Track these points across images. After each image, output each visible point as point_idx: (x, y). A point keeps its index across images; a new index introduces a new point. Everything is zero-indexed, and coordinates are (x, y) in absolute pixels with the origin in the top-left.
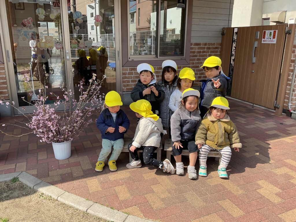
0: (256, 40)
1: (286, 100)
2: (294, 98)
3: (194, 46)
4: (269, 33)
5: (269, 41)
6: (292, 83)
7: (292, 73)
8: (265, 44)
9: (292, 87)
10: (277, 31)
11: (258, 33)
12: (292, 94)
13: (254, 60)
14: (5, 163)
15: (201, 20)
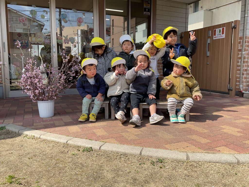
0: (209, 37)
1: (237, 83)
2: (244, 80)
4: (219, 30)
5: (219, 37)
6: (241, 68)
7: (240, 60)
8: (216, 39)
9: (242, 72)
10: (225, 28)
11: (210, 32)
12: (242, 77)
13: (208, 54)
15: (164, 25)
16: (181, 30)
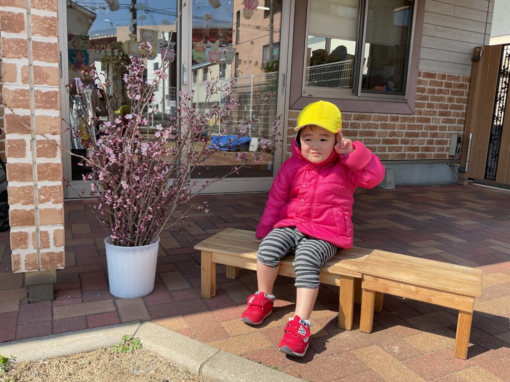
3: (424, 79)
14: (82, 297)
15: (439, 27)
16: (476, 41)
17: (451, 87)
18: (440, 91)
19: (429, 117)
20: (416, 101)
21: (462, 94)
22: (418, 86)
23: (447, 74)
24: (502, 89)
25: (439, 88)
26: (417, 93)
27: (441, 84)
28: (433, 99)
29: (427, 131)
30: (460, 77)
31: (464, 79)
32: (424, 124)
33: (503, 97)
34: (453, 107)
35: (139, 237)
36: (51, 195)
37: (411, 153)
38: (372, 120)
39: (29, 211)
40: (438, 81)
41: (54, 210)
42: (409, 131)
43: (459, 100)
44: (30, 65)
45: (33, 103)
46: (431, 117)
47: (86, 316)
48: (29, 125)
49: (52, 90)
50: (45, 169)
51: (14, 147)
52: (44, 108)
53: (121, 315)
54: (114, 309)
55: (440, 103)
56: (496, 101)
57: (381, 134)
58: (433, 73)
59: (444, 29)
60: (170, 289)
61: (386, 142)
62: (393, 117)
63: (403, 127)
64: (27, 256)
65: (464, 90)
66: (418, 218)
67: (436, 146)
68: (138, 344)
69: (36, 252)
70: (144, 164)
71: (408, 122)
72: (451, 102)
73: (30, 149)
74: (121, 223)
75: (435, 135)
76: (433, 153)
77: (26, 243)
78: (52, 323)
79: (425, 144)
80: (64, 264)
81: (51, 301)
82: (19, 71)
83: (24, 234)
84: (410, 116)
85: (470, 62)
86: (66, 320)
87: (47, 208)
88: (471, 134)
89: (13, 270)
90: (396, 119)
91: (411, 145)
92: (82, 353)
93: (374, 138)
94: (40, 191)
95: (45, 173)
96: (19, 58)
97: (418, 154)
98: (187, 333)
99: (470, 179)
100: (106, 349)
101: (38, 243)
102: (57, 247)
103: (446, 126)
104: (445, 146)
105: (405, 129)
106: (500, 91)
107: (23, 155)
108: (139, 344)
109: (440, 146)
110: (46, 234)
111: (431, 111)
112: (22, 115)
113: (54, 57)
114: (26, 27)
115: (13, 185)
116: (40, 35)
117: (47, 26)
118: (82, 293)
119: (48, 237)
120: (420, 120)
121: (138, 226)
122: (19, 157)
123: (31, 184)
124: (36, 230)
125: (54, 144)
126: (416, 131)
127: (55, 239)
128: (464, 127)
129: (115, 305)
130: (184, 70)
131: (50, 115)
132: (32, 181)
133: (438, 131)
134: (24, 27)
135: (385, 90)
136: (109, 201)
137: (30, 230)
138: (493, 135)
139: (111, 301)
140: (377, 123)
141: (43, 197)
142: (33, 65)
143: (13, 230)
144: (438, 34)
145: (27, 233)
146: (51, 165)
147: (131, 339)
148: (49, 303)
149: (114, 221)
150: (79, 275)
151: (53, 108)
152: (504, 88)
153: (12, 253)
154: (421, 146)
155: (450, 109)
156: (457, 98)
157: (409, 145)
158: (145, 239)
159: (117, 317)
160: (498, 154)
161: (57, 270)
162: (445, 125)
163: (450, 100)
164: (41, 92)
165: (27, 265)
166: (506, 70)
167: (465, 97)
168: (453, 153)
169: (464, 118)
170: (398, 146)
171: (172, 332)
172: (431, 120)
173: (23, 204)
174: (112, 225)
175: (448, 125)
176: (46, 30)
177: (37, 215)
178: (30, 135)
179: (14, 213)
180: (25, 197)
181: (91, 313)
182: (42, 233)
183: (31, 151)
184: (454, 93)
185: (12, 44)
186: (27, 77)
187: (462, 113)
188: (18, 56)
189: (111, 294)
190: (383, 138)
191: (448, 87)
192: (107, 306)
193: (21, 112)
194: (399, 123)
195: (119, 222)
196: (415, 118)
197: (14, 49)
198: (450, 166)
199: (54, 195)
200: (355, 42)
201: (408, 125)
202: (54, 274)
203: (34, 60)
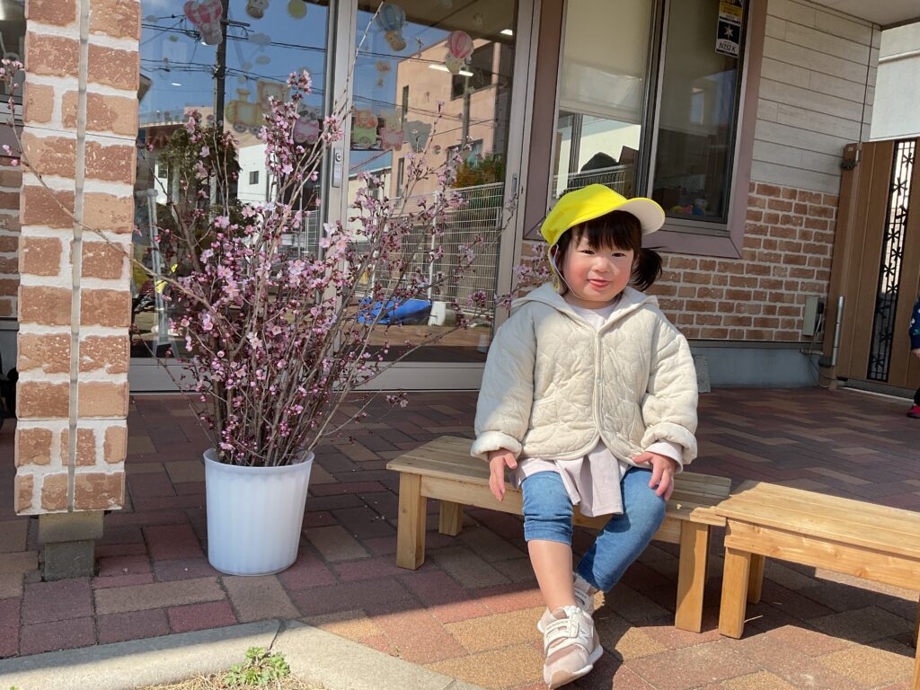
3: (759, 196)
14: (152, 572)
15: (784, 107)
16: (845, 135)
17: (805, 213)
18: (787, 220)
19: (767, 264)
20: (746, 235)
21: (824, 225)
22: (750, 208)
23: (798, 190)
24: (896, 217)
25: (786, 213)
26: (748, 221)
27: (788, 207)
28: (775, 232)
29: (766, 290)
30: (820, 195)
31: (828, 199)
32: (759, 277)
33: (899, 232)
34: (809, 249)
35: (274, 449)
36: (105, 354)
37: (737, 328)
38: (668, 266)
39: (59, 387)
40: (783, 202)
41: (108, 387)
42: (733, 288)
43: (820, 237)
44: (81, 91)
45: (81, 167)
46: (772, 265)
47: (165, 609)
48: (71, 210)
49: (121, 143)
50: (96, 302)
51: (38, 253)
52: (104, 177)
53: (238, 608)
54: (221, 596)
55: (787, 240)
56: (886, 239)
57: (684, 292)
58: (774, 185)
59: (793, 110)
60: (330, 559)
61: (693, 306)
62: (706, 261)
63: (722, 281)
64: (50, 481)
65: (827, 219)
66: (769, 442)
67: (780, 318)
68: (281, 665)
69: (67, 472)
70: (293, 301)
71: (730, 271)
72: (806, 239)
73: (68, 260)
74: (240, 421)
75: (778, 298)
76: (775, 330)
77: (48, 454)
78: (96, 621)
79: (762, 313)
80: (122, 498)
81: (89, 578)
82: (58, 102)
83: (44, 434)
84: (736, 262)
85: (837, 171)
86: (124, 616)
87: (96, 383)
88: (841, 298)
89: (16, 508)
90: (710, 266)
91: (737, 314)
92: (163, 684)
93: (672, 298)
94: (83, 345)
95: (95, 309)
96: (60, 75)
97: (750, 332)
98: (378, 644)
99: (840, 379)
100: (213, 676)
101: (71, 454)
102: (110, 463)
103: (798, 283)
104: (796, 319)
105: (725, 285)
106: (892, 220)
107: (54, 272)
108: (283, 667)
109: (787, 318)
110: (89, 436)
111: (771, 254)
112: (59, 189)
113: (131, 79)
114: (78, 17)
115: (29, 330)
116: (105, 33)
117: (121, 17)
118: (151, 563)
119: (94, 443)
120: (754, 269)
121: (273, 427)
122: (45, 275)
123: (66, 330)
124: (71, 426)
125: (118, 252)
126: (746, 289)
127: (107, 447)
128: (829, 286)
129: (223, 588)
130: (335, 158)
131: (114, 194)
132: (69, 325)
133: (783, 291)
134: (74, 15)
135: (691, 212)
136: (218, 374)
137: (57, 426)
138: (882, 300)
139: (213, 579)
140: (677, 271)
141: (88, 358)
142: (88, 90)
143: (24, 425)
144: (783, 119)
145: (51, 432)
146: (111, 294)
147: (266, 656)
148: (84, 581)
149: (224, 415)
150: (142, 529)
151: (122, 179)
152: (901, 217)
153: (18, 473)
154: (753, 316)
155: (805, 251)
156: (817, 233)
157: (733, 314)
158: (285, 455)
159: (230, 611)
160: (892, 334)
161: (107, 512)
162: (795, 279)
163: (805, 235)
164: (100, 145)
165: (46, 498)
166: (903, 186)
167: (829, 232)
168: (810, 330)
169: (827, 270)
170: (715, 314)
171: (348, 643)
172: (772, 269)
173: (47, 371)
174: (219, 425)
175: (800, 280)
176: (119, 25)
177: (75, 396)
178: (71, 231)
179: (28, 388)
180: (50, 357)
181: (174, 602)
182: (81, 432)
183: (71, 263)
184: (810, 223)
185: (48, 47)
186: (73, 114)
187: (824, 259)
188: (57, 72)
189: (212, 567)
190: (688, 299)
191: (800, 213)
192: (206, 590)
193: (57, 184)
194: (716, 273)
195: (236, 418)
196: (743, 265)
197: (51, 57)
198: (805, 354)
199: (111, 355)
200: (640, 126)
201: (731, 277)
202: (99, 521)
203: (89, 82)
